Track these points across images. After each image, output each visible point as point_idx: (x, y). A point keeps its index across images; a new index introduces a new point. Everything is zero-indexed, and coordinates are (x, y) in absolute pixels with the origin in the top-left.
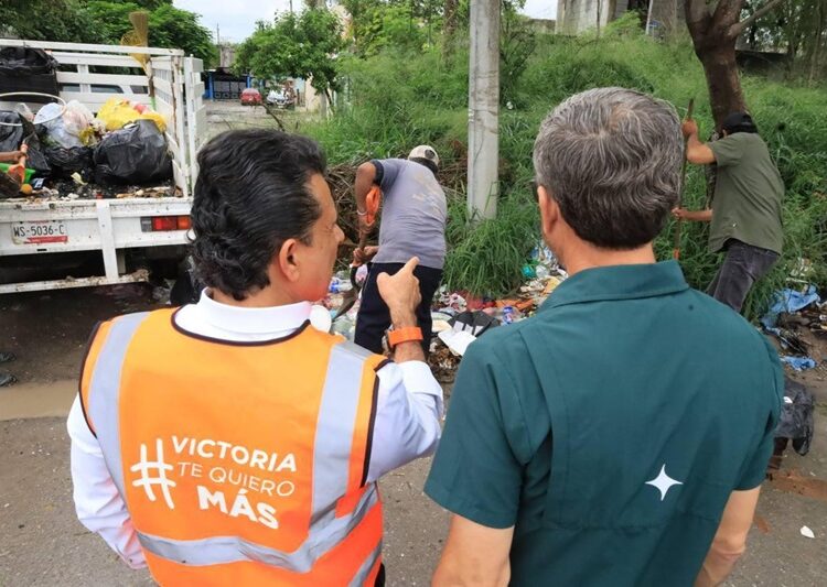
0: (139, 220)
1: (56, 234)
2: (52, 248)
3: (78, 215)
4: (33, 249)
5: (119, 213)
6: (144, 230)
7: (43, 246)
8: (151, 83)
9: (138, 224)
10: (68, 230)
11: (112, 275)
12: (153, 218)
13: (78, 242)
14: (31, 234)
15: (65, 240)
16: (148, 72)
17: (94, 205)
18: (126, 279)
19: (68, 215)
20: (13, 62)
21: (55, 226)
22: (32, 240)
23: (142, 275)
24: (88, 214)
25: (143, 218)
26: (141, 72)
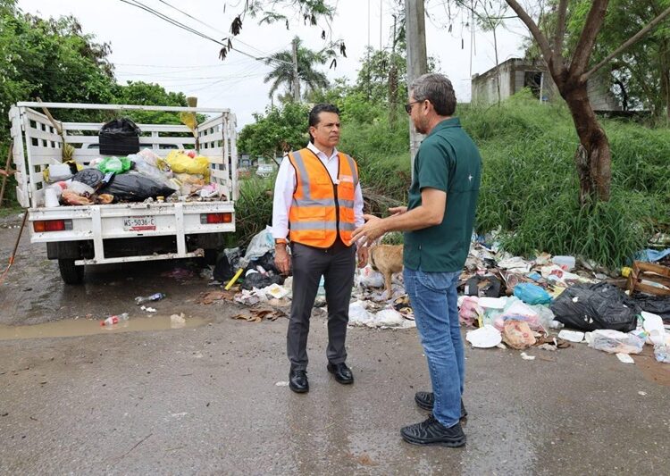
0: (199, 216)
1: (149, 225)
2: (146, 233)
3: (163, 212)
4: (134, 234)
5: (188, 211)
6: (202, 223)
7: (141, 232)
8: (197, 141)
9: (198, 219)
10: (158, 222)
11: (182, 252)
12: (208, 214)
13: (162, 230)
14: (134, 225)
15: (155, 229)
16: (196, 135)
17: (173, 206)
18: (190, 255)
19: (157, 212)
20: (115, 130)
21: (149, 219)
22: (134, 229)
23: (199, 253)
24: (169, 211)
25: (202, 215)
26: (191, 135)
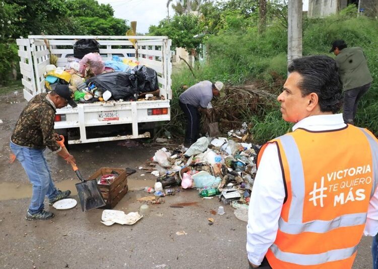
0: (147, 110)
1: (115, 117)
2: (113, 122)
3: (124, 108)
4: (105, 123)
5: (140, 107)
6: (149, 114)
7: (109, 122)
8: (137, 52)
9: (146, 112)
10: (120, 115)
11: (135, 135)
12: (153, 109)
13: (123, 120)
14: (105, 117)
15: (118, 119)
16: (136, 47)
17: (130, 104)
18: (141, 136)
19: (120, 108)
20: (84, 45)
21: (114, 113)
22: (105, 119)
23: (147, 135)
24: (128, 108)
25: (148, 109)
26: (133, 47)
